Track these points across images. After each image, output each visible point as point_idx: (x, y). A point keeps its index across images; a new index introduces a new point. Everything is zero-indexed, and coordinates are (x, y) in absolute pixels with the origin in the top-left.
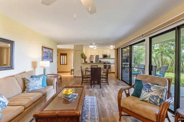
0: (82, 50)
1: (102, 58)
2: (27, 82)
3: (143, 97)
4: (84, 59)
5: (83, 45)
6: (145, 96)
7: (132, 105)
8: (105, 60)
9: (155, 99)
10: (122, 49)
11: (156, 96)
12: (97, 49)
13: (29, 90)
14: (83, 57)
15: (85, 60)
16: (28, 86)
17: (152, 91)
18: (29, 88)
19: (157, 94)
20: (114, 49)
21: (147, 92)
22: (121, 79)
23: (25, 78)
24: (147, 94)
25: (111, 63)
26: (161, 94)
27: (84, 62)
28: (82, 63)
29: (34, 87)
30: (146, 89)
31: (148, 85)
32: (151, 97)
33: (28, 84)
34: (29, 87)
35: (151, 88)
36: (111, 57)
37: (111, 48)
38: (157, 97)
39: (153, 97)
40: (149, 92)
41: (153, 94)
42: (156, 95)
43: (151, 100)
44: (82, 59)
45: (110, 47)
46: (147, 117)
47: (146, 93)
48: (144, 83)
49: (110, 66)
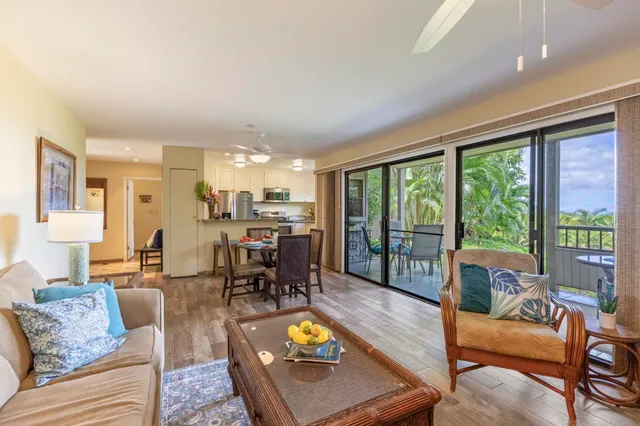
0: (198, 170)
1: (261, 200)
2: (39, 324)
3: (502, 308)
4: (206, 205)
5: (201, 151)
6: (508, 304)
7: (496, 335)
8: (270, 210)
9: (536, 307)
10: (347, 173)
11: (535, 301)
12: (246, 166)
13: (62, 367)
14: (203, 198)
15: (211, 209)
16: (52, 344)
17: (525, 290)
18: (62, 358)
19: (537, 294)
20: (315, 172)
21: (510, 293)
22: (343, 270)
23: (18, 307)
24: (514, 299)
25: (291, 219)
26: (545, 294)
27: (206, 217)
28: (200, 218)
29: (88, 347)
30: (506, 287)
31: (509, 275)
32: (524, 304)
33: (54, 335)
34: (63, 352)
35: (520, 283)
36: (291, 200)
37: (296, 169)
38: (539, 302)
39: (529, 303)
40: (517, 292)
41: (527, 295)
42: (535, 297)
43: (526, 314)
44: (200, 203)
45: (292, 163)
46: (544, 356)
47: (509, 297)
48: (496, 272)
49: (290, 227)
